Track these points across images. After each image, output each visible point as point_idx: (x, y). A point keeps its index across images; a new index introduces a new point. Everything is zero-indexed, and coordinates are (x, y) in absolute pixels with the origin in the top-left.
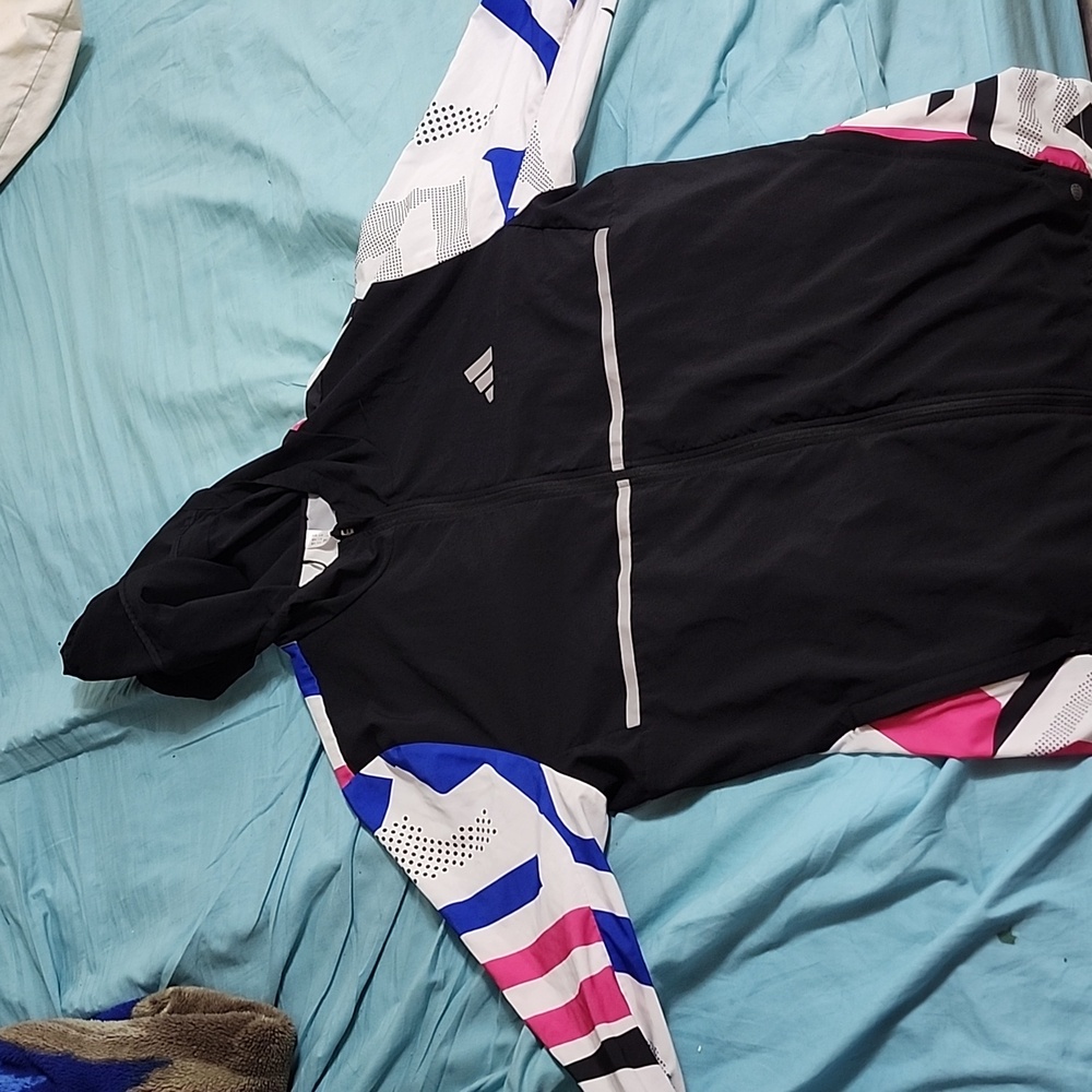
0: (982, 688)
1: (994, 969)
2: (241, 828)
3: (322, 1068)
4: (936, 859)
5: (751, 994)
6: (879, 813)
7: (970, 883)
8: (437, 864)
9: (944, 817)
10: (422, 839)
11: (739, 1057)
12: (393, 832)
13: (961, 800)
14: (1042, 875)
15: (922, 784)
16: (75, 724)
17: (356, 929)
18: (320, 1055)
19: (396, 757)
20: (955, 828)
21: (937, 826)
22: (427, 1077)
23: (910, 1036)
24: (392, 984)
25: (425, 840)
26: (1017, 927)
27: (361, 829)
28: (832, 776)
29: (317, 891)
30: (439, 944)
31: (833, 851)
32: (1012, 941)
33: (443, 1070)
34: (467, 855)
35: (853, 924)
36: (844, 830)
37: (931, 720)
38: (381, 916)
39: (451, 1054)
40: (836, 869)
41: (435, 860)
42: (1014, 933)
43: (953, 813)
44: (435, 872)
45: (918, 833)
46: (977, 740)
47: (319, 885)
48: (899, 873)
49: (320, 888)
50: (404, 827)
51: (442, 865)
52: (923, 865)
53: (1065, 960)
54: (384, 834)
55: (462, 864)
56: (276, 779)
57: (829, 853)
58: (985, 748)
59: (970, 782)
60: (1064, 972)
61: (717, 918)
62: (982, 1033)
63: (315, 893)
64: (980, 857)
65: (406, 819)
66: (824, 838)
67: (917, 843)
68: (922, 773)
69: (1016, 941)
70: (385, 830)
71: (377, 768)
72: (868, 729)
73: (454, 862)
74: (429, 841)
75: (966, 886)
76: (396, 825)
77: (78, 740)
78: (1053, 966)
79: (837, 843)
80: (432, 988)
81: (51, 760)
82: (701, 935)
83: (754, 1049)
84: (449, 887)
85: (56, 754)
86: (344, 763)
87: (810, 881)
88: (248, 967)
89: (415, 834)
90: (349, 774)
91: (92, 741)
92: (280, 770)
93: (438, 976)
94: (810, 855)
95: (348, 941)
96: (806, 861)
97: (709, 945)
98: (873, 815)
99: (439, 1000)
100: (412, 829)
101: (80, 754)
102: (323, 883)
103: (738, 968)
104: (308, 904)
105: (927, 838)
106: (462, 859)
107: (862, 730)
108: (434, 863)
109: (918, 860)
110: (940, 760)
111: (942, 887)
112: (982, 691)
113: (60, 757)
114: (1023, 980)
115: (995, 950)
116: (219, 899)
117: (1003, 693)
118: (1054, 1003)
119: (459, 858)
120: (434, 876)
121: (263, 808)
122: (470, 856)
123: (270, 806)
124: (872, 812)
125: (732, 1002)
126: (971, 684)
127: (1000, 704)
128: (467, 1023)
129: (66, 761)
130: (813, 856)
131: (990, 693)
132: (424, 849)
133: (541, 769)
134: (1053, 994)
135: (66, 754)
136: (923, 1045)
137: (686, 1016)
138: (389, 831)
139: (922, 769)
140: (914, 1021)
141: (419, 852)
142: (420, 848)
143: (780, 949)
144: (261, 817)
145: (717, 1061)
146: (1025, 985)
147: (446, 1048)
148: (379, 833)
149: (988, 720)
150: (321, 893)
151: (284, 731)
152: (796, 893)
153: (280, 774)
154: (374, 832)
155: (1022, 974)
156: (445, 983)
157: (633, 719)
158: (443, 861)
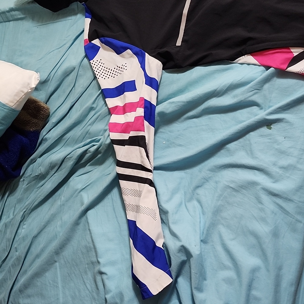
0: (290, 48)
1: (262, 136)
2: (50, 51)
3: (53, 126)
4: (256, 98)
5: (185, 130)
6: (243, 80)
7: (264, 109)
8: (107, 76)
9: (263, 86)
10: (104, 67)
11: (175, 147)
12: (96, 62)
13: (271, 83)
14: (287, 111)
15: (260, 74)
16: (12, 10)
17: (75, 89)
18: (54, 122)
19: (103, 41)
20: (265, 91)
21: (259, 88)
22: (82, 133)
23: (228, 150)
24: (80, 107)
25: (105, 67)
26: (273, 125)
27: (85, 58)
28: (233, 69)
29: (67, 74)
30: (98, 96)
31: (225, 89)
32: (270, 129)
33: (87, 132)
34: (116, 75)
35: (223, 115)
36: (230, 83)
37: (270, 55)
38: (83, 86)
39: (91, 129)
40: (223, 96)
41: (106, 74)
42: (272, 127)
43: (267, 86)
44: (105, 78)
45: (253, 88)
46: (282, 64)
47: (68, 72)
48: (243, 99)
49: (68, 73)
50: (100, 62)
51: (108, 76)
52: (251, 99)
53: (285, 138)
54: (93, 62)
55: (114, 77)
56: (65, 40)
57: (223, 90)
58: (284, 67)
59: (275, 78)
60: (283, 141)
61: (182, 102)
62: (251, 153)
63: (67, 75)
64: (270, 102)
65: (101, 60)
66: (223, 84)
67: (251, 91)
68: (261, 71)
69: (271, 129)
70: (93, 61)
71: (96, 42)
72: (250, 56)
73: (112, 76)
74: (106, 68)
75: (262, 110)
76: (97, 61)
77: (12, 16)
78: (280, 139)
79: (227, 87)
80: (91, 109)
81: (2, 21)
82: (175, 106)
83: (180, 145)
84: (108, 83)
85: (4, 19)
86: (88, 38)
87: (215, 98)
88: (41, 92)
89: (102, 65)
90: (88, 42)
91: (15, 17)
92: (67, 37)
93: (94, 106)
94: (217, 89)
95: (71, 92)
96: (215, 90)
97: (177, 110)
98: (241, 81)
99: (92, 113)
100: (102, 63)
101: (11, 21)
102: (70, 72)
103: (184, 121)
104: (63, 77)
105: (255, 91)
106: (115, 76)
107: (247, 56)
108: (106, 75)
109: (250, 96)
110: (268, 68)
111: (255, 108)
112: (290, 49)
113: (5, 20)
114: (269, 141)
115: (264, 130)
116: (37, 69)
117: (296, 52)
118: (276, 149)
119: (113, 75)
120: (105, 79)
121: (58, 47)
122: (117, 75)
123: (61, 47)
124: (241, 80)
125: (178, 131)
126: (287, 46)
127: (294, 55)
128: (99, 121)
129: (6, 23)
130: (218, 89)
131: (292, 50)
132: (104, 70)
133: (145, 54)
134: (277, 147)
135: (7, 20)
136: (231, 153)
137: (163, 132)
138: (95, 62)
139: (261, 70)
140: (231, 146)
141: (102, 71)
142: (103, 70)
143: (198, 119)
144: (57, 50)
145: (168, 147)
146: (269, 142)
147: (90, 127)
148: (91, 61)
149: (288, 59)
150: (68, 75)
151: (71, 27)
152: (209, 101)
153: (67, 39)
154: (90, 61)
155: (270, 139)
156: (96, 108)
157: (179, 43)
158: (108, 75)
